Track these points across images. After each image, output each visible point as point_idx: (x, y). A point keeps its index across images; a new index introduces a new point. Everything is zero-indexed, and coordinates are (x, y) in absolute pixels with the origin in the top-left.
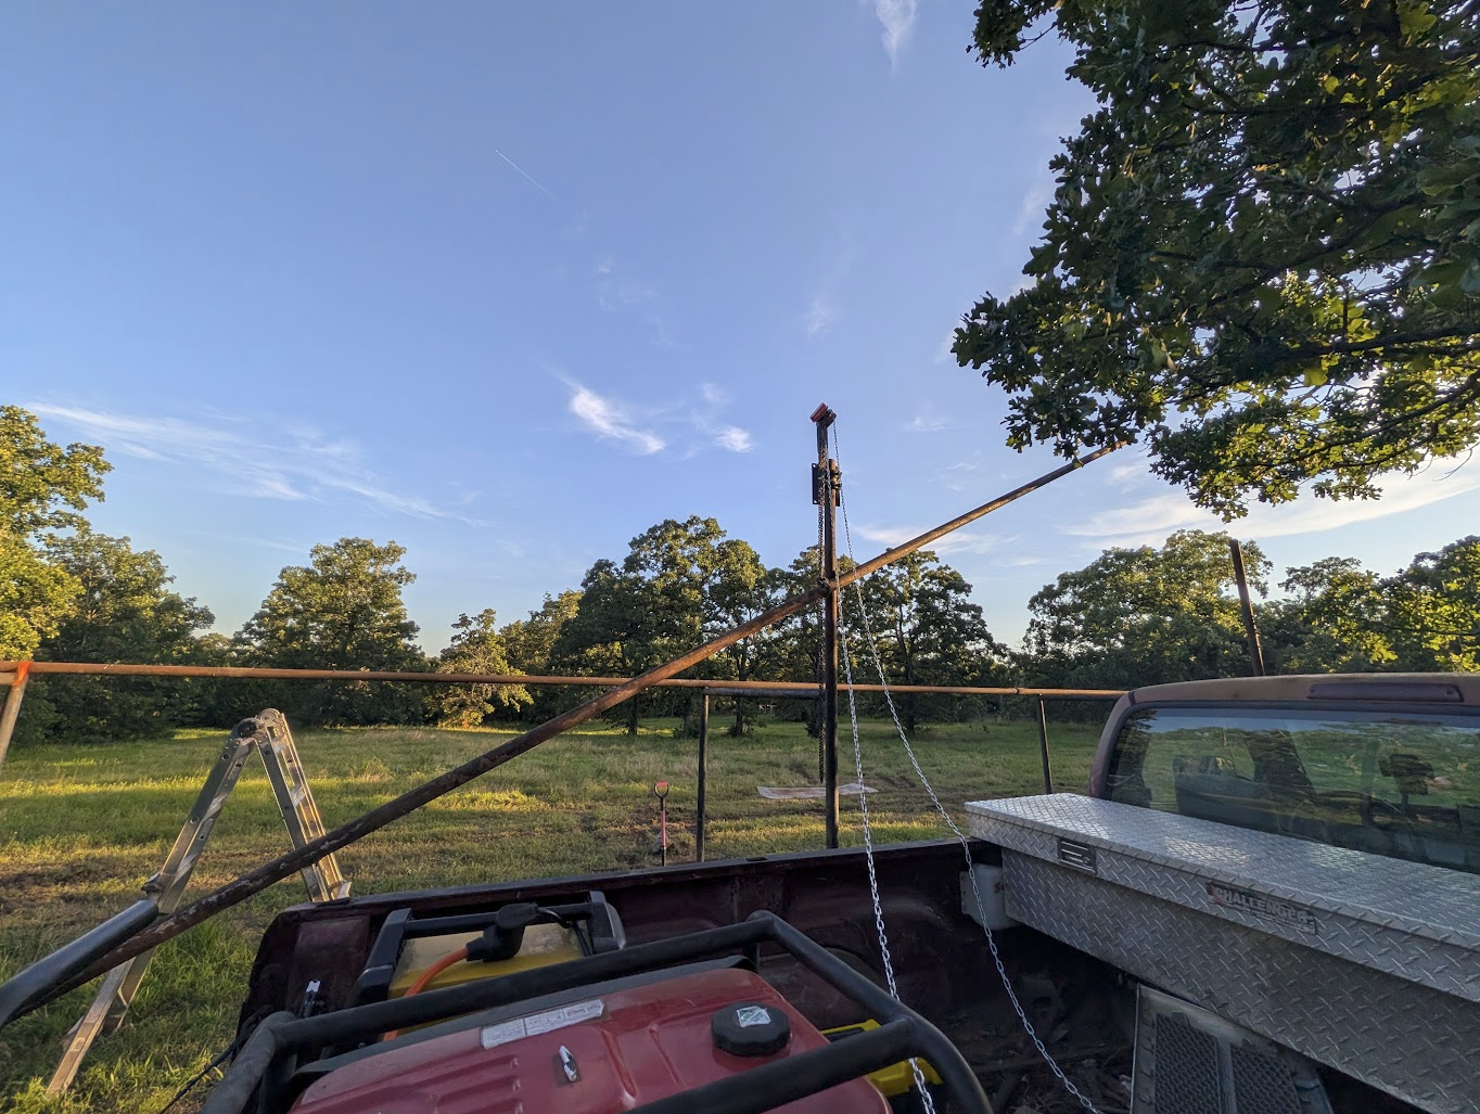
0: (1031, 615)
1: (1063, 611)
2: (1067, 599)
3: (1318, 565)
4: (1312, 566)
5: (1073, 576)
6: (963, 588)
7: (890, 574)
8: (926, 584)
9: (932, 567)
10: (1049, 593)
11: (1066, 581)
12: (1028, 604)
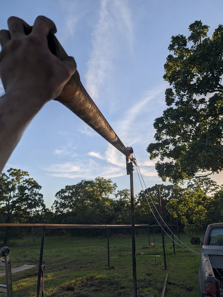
0: (56, 199)
1: (65, 198)
2: (67, 194)
3: (123, 190)
4: (122, 191)
5: (70, 187)
6: (38, 187)
7: (9, 178)
8: (24, 184)
9: (26, 177)
10: (63, 191)
11: (68, 188)
12: (55, 195)
